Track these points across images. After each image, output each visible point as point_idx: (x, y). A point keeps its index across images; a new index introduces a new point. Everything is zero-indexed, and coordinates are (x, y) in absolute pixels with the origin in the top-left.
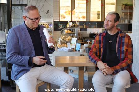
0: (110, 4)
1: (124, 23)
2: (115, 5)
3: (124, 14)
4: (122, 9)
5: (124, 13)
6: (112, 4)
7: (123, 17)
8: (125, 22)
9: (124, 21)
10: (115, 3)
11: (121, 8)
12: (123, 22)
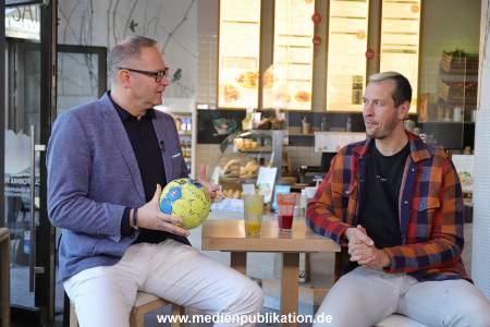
0: (399, 51)
1: (447, 120)
2: (416, 56)
3: (448, 87)
4: (442, 71)
5: (448, 83)
6: (406, 52)
7: (446, 99)
8: (452, 116)
9: (447, 114)
10: (417, 48)
11: (437, 67)
12: (444, 116)
